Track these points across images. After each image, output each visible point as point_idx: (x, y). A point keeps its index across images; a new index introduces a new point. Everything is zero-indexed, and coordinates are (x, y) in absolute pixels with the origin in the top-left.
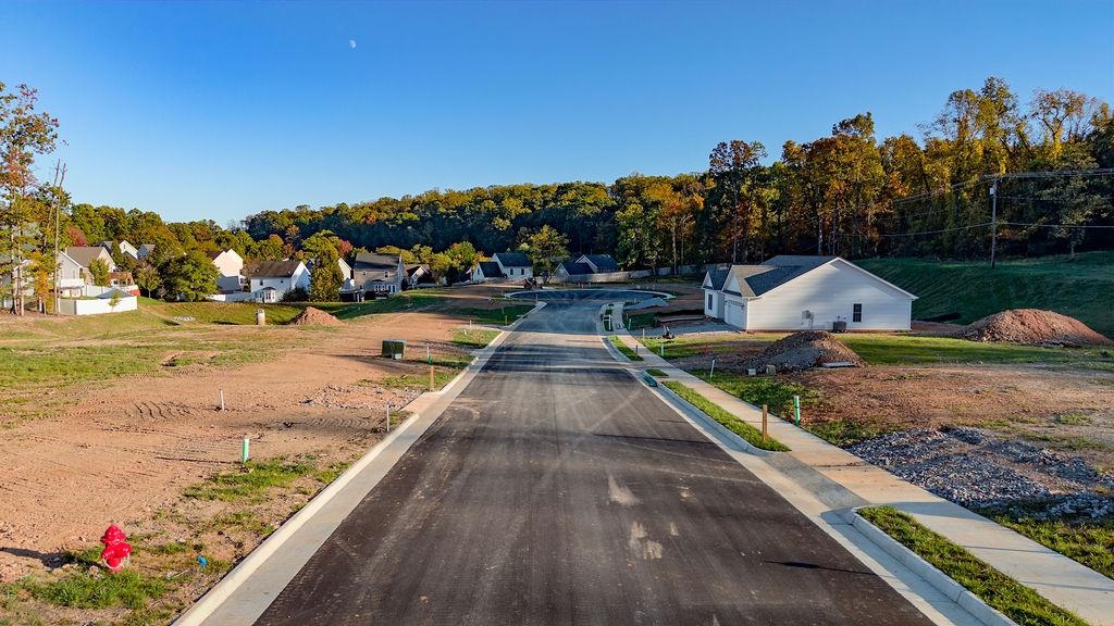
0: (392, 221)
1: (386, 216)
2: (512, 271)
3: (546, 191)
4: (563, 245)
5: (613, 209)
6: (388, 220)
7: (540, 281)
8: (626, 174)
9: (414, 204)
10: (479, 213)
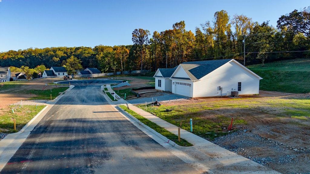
0: (14, 58)
1: (11, 56)
2: (59, 73)
3: (71, 49)
4: (80, 63)
5: (95, 55)
6: (12, 58)
7: (71, 77)
8: (98, 45)
9: (23, 52)
10: (47, 55)
